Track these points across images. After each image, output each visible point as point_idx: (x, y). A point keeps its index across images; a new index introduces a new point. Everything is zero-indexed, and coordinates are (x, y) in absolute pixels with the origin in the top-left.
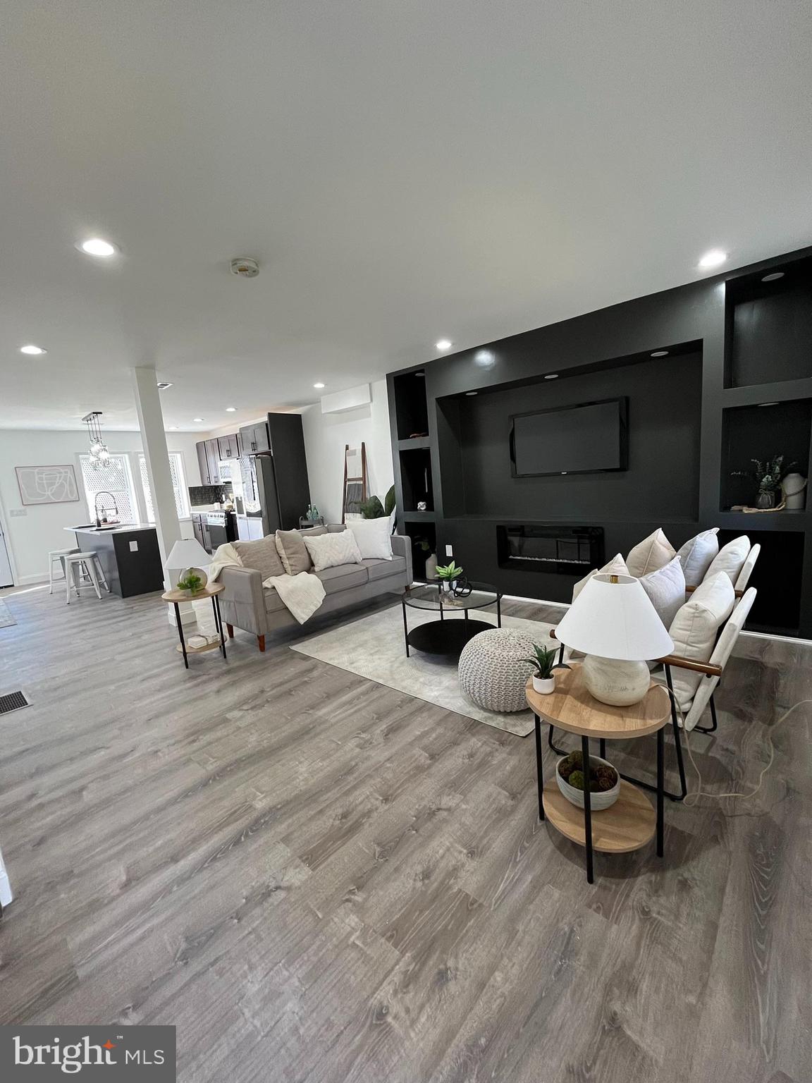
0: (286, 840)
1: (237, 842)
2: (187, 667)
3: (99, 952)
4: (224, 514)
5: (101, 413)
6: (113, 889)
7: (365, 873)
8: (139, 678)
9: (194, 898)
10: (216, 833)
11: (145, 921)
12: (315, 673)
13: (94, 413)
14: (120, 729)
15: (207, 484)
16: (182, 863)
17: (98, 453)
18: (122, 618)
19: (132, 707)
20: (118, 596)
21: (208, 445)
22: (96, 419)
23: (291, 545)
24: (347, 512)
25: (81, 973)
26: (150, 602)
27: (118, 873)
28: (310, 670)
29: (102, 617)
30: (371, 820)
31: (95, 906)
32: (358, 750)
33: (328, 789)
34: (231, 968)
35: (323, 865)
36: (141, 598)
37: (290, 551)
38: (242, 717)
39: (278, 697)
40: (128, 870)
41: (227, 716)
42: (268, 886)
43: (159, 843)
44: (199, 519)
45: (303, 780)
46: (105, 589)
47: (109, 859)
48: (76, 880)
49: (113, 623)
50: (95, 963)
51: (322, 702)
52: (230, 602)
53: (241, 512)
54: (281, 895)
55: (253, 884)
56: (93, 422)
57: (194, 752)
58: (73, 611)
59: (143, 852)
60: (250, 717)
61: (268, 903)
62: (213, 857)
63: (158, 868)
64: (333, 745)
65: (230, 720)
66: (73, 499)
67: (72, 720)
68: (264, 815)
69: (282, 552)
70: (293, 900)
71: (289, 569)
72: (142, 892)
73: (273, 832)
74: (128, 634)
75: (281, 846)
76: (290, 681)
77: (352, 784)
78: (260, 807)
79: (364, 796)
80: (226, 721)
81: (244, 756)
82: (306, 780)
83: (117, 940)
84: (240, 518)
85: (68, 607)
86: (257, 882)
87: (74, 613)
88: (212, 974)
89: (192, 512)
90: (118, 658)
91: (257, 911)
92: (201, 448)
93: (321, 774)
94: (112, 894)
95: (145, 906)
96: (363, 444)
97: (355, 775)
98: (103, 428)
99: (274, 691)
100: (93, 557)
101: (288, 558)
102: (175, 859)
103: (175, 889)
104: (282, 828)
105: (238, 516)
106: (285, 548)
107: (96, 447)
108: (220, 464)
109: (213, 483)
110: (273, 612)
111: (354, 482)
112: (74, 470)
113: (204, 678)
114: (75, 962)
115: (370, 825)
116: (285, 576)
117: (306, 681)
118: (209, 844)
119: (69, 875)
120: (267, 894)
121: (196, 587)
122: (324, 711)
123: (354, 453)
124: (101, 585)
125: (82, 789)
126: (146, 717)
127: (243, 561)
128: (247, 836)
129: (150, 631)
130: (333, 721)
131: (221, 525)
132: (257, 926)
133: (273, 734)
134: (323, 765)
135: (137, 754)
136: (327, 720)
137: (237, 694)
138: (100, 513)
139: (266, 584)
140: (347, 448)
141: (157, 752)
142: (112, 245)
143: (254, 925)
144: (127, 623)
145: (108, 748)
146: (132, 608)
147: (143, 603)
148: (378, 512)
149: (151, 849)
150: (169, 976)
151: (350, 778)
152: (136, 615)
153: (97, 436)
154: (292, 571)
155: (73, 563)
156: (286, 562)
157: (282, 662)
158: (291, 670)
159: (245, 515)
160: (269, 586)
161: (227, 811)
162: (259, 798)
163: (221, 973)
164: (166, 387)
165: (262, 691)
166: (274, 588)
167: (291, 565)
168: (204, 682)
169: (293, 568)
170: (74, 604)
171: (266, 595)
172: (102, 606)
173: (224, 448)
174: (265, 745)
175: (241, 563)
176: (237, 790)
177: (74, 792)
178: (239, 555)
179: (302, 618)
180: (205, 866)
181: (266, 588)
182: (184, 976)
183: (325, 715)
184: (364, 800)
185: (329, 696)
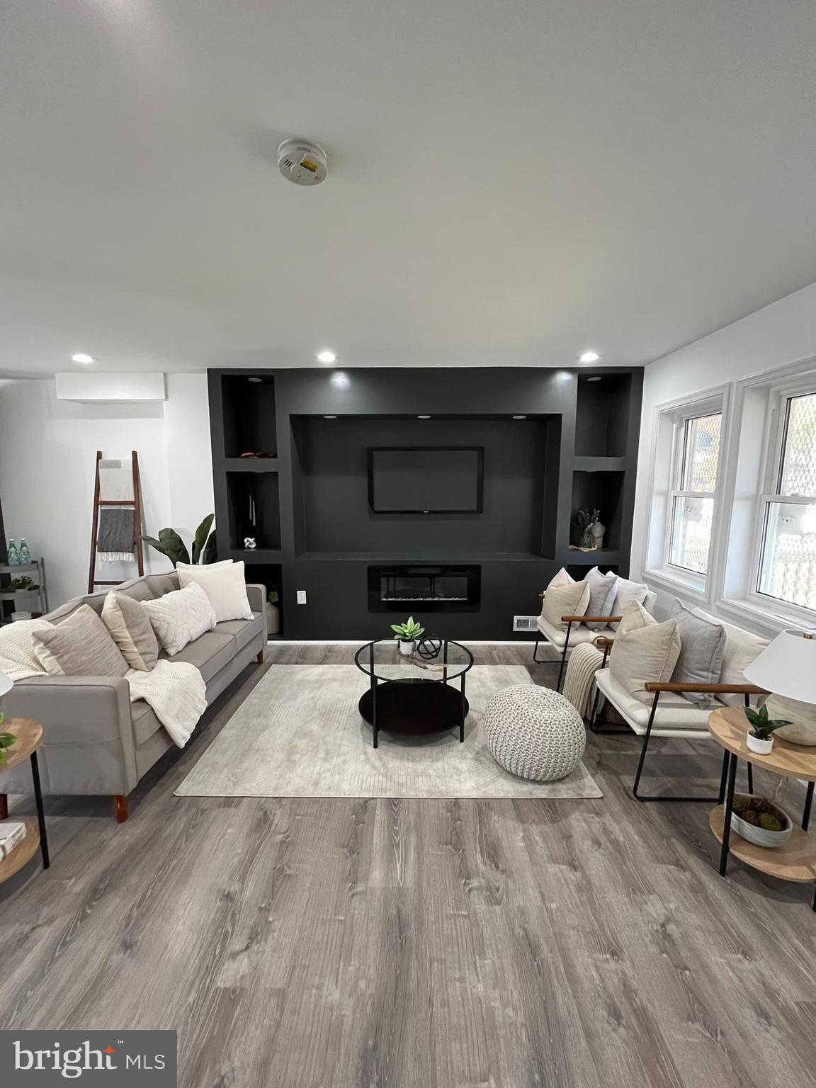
24: (102, 550)
28: (265, 820)
37: (138, 631)
39: (274, 893)
51: (356, 865)
60: (272, 958)
69: (125, 635)
76: (254, 854)
96: (135, 454)
111: (117, 507)
117: (283, 842)
123: (116, 464)
140: (99, 455)
148: (180, 550)
154: (145, 663)
156: (133, 649)
158: (229, 832)
166: (142, 700)
171: (136, 716)
179: (183, 738)
181: (133, 703)
185: (353, 849)
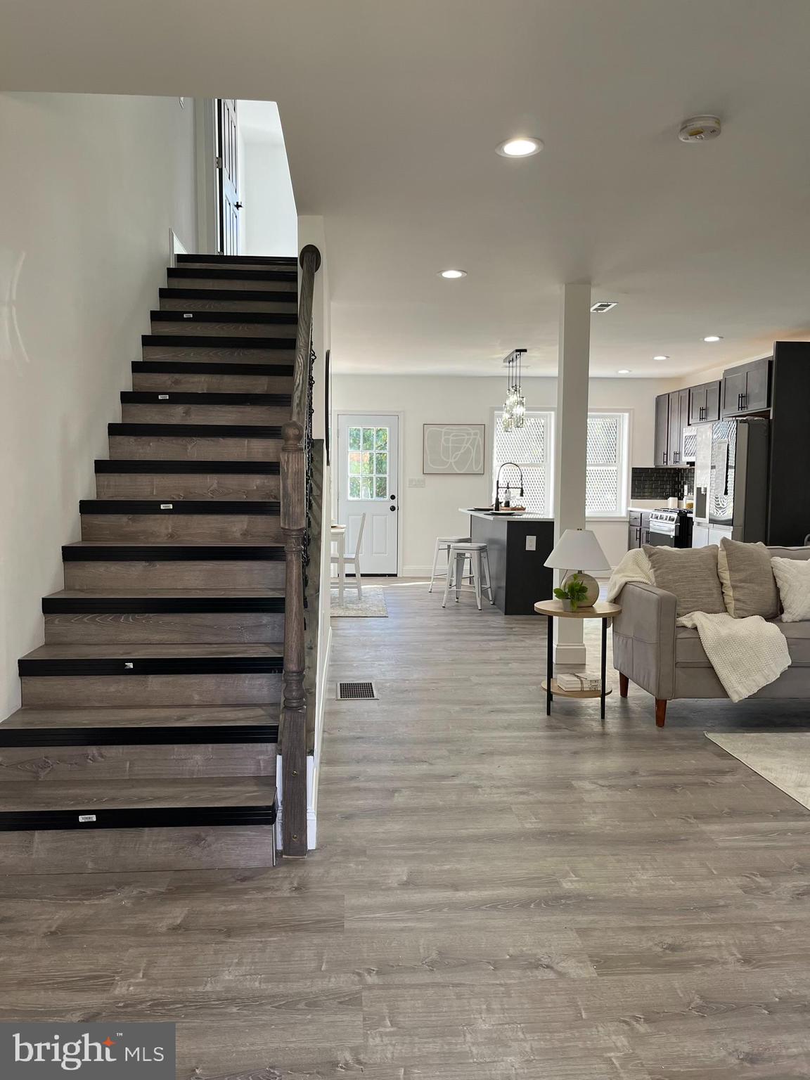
0: (582, 932)
1: (524, 905)
2: (549, 713)
3: (365, 920)
4: (675, 516)
5: (525, 351)
6: (393, 882)
7: (664, 1012)
8: (489, 708)
9: (461, 927)
10: (506, 886)
11: (409, 920)
12: (728, 779)
13: (517, 351)
14: (450, 751)
15: (662, 465)
16: (461, 894)
17: (512, 408)
18: (495, 638)
19: (470, 735)
20: (498, 610)
21: (674, 399)
22: (518, 360)
23: (742, 567)
25: (347, 925)
26: (536, 626)
27: (401, 872)
28: (722, 772)
29: (473, 630)
30: (708, 971)
31: (372, 886)
32: (740, 891)
33: (665, 911)
34: (469, 998)
35: (616, 978)
36: (526, 620)
37: (739, 576)
38: (593, 791)
39: (652, 788)
40: (411, 873)
41: (573, 782)
42: (540, 960)
43: (447, 867)
44: (639, 520)
45: (636, 888)
46: (488, 598)
47: (399, 857)
48: (366, 859)
49: (485, 641)
50: (361, 925)
51: (718, 817)
52: (628, 637)
53: (701, 513)
54: (551, 975)
55: (524, 949)
56: (515, 364)
57: (516, 804)
58: (447, 616)
59: (428, 867)
60: (600, 796)
61: (532, 973)
62: (494, 905)
63: (436, 886)
64: (704, 871)
65: (576, 789)
66: (476, 471)
67: (407, 726)
68: (568, 898)
69: (726, 576)
70: (560, 986)
71: (732, 605)
72: (416, 897)
73: (570, 917)
74: (495, 656)
75: (573, 935)
76: (683, 774)
77: (704, 923)
78: (567, 887)
79: (714, 943)
80: (570, 787)
81: (574, 832)
82: (640, 889)
83: (381, 920)
84: (699, 524)
85: (443, 611)
86: (530, 950)
87: (447, 618)
88: (450, 992)
89: (630, 509)
90: (475, 679)
91: (517, 973)
92: (663, 404)
93: (667, 893)
94: (390, 885)
95: (414, 909)
97: (715, 916)
98: (524, 372)
99: (650, 778)
100: (482, 550)
101: (734, 587)
102: (455, 887)
103: (445, 910)
104: (584, 919)
105: (696, 520)
106: (730, 570)
107: (513, 398)
108: (687, 431)
109: (671, 464)
110: (686, 666)
112: (485, 432)
113: (567, 732)
114: (346, 915)
115: (704, 974)
116: (723, 616)
117: (707, 783)
118: (495, 892)
119: (363, 852)
120: (536, 965)
121: (579, 599)
122: (715, 827)
124: (484, 592)
125: (395, 791)
126: (479, 749)
127: (656, 577)
128: (538, 905)
129: (522, 661)
130: (721, 844)
131: (668, 533)
132: (511, 984)
133: (623, 824)
134: (673, 885)
135: (457, 781)
136: (713, 840)
137: (598, 764)
138: (502, 491)
139: (685, 620)
141: (478, 787)
142: (532, 141)
143: (509, 982)
144: (501, 644)
145: (431, 764)
146: (512, 628)
147: (527, 626)
149: (437, 868)
150: (413, 970)
151: (705, 915)
152: (512, 638)
153: (515, 384)
154: (736, 609)
155: (459, 555)
156: (729, 593)
157: (682, 749)
158: (692, 761)
159: (707, 520)
160: (689, 624)
161: (528, 873)
162: (570, 879)
163: (459, 997)
164: (608, 309)
165: (634, 773)
166: (696, 628)
167: (737, 600)
168: (564, 737)
169: (740, 605)
170: (449, 608)
171: (679, 636)
172: (479, 618)
173: (699, 403)
174: (606, 832)
175: (653, 580)
176: (549, 859)
177: (388, 790)
178: (653, 567)
179: (737, 692)
180: (481, 908)
181: (684, 627)
182: (425, 978)
183: (712, 832)
184: (712, 946)
185: (734, 813)
